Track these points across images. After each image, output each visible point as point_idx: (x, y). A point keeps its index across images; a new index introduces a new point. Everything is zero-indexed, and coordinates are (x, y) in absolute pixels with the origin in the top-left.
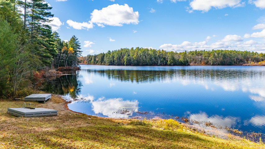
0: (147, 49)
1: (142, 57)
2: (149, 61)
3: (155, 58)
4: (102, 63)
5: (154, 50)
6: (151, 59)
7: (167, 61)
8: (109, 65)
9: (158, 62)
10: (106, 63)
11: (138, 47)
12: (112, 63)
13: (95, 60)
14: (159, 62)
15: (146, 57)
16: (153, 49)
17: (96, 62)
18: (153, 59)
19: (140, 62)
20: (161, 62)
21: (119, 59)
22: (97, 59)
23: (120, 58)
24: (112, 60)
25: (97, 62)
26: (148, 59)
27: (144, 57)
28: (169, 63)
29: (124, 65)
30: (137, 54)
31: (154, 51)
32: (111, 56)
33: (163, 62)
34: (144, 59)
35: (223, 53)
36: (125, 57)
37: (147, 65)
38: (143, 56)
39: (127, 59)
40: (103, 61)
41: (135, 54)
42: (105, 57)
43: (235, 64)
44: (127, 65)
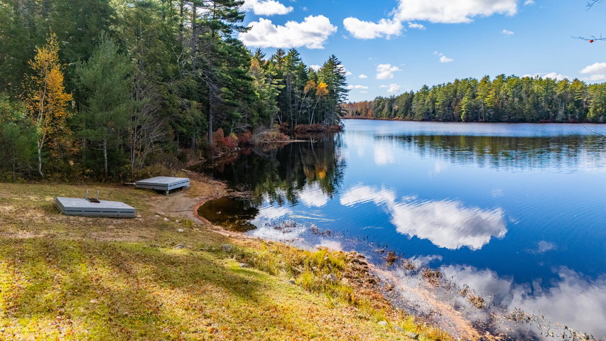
0: (528, 78)
1: (510, 99)
2: (529, 110)
3: (550, 103)
4: (406, 114)
5: (548, 80)
6: (536, 105)
7: (587, 111)
8: (423, 120)
9: (556, 112)
10: (416, 115)
11: (503, 76)
12: (429, 117)
13: (391, 109)
14: (561, 113)
15: (521, 99)
16: (544, 78)
17: (393, 113)
18: (543, 104)
19: (503, 113)
20: (565, 113)
21: (450, 106)
22: (396, 107)
23: (450, 103)
24: (430, 107)
25: (395, 115)
26: (527, 106)
27: (516, 99)
28: (591, 114)
29: (460, 121)
30: (497, 93)
31: (549, 84)
32: (428, 99)
33: (571, 113)
34: (517, 105)
36: (465, 100)
37: (523, 121)
38: (513, 98)
39: (469, 106)
40: (409, 112)
41: (491, 92)
42: (414, 101)
44: (467, 120)
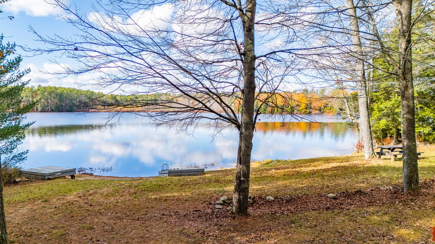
35: (58, 91)
43: (79, 110)
